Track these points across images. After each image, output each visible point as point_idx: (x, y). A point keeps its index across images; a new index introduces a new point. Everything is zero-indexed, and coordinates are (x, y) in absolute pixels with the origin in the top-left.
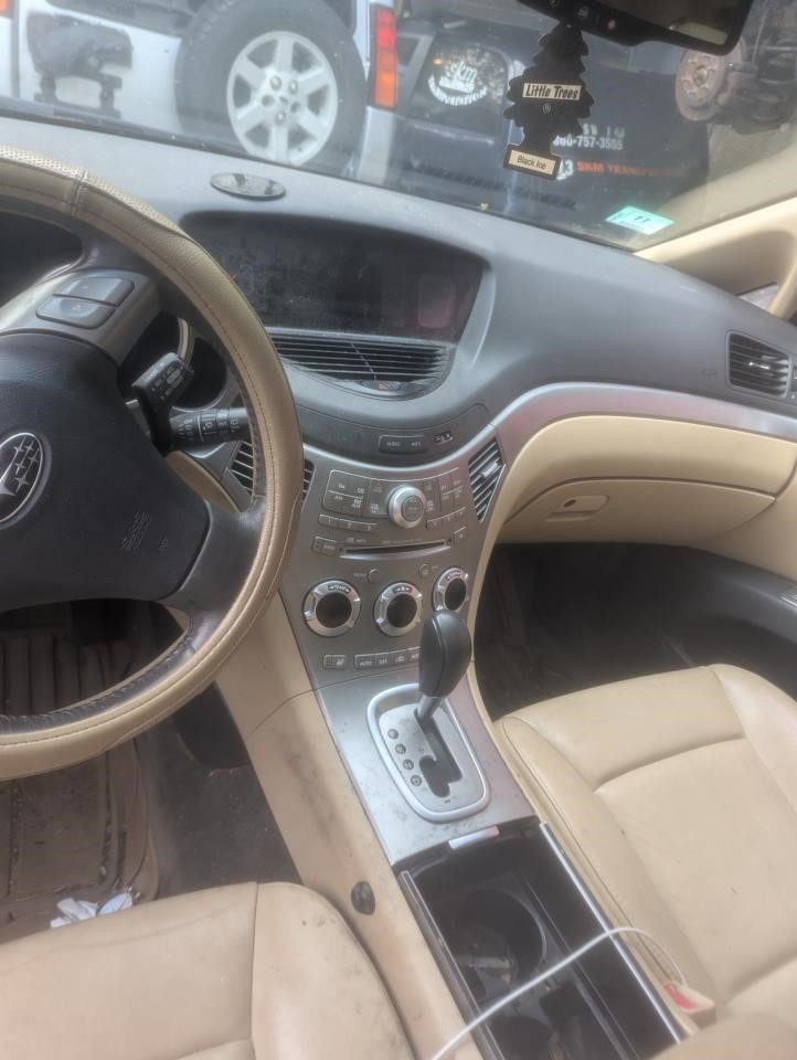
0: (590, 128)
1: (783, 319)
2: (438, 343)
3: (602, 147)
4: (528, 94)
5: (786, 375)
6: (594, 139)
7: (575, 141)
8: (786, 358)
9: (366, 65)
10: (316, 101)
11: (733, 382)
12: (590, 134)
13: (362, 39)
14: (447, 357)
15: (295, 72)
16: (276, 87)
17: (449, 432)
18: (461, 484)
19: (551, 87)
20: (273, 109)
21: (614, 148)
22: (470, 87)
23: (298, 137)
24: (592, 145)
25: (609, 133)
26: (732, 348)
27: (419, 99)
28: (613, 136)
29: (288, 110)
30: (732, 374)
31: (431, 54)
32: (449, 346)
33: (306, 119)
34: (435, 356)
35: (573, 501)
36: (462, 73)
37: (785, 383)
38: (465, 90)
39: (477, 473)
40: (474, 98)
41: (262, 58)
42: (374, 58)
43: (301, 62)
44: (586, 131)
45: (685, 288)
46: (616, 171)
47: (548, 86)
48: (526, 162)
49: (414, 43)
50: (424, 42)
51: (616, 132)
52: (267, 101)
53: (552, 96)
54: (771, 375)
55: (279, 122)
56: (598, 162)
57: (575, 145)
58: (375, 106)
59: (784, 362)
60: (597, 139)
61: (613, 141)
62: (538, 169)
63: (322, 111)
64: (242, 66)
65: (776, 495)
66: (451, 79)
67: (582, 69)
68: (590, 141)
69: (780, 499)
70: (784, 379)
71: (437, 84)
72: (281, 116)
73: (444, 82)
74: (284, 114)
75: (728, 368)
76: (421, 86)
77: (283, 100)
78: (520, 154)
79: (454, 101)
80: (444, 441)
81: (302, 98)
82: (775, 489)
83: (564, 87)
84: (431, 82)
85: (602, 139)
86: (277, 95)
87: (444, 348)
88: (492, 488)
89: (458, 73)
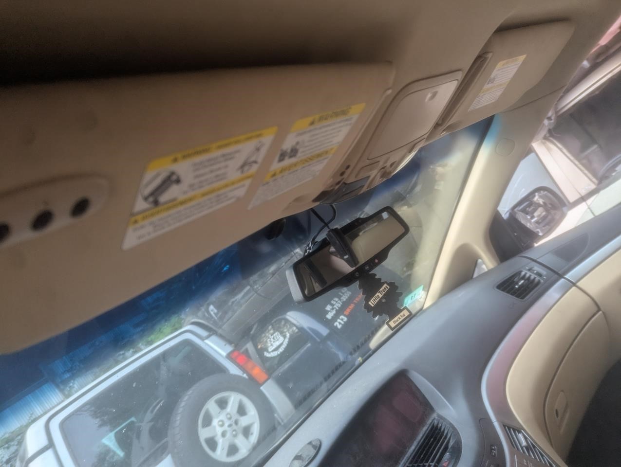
0: (334, 301)
1: (499, 264)
2: (430, 421)
3: (345, 300)
4: (373, 304)
5: (530, 275)
6: (339, 301)
7: (335, 309)
8: (521, 271)
9: (245, 375)
10: (242, 411)
11: (523, 298)
12: (336, 302)
13: (233, 370)
14: (441, 421)
15: (224, 410)
16: (222, 425)
17: (492, 445)
18: (527, 461)
19: (378, 294)
20: (228, 435)
21: (349, 295)
22: (282, 339)
23: (246, 432)
24: (341, 304)
25: (342, 294)
26: (503, 290)
27: (268, 364)
28: (343, 294)
29: (234, 427)
30: (518, 296)
31: (256, 346)
32: (434, 416)
33: (244, 421)
34: (437, 426)
35: (557, 411)
36: (274, 339)
37: (535, 278)
38: (281, 342)
39: (522, 448)
40: (287, 340)
41: (208, 421)
42: (244, 370)
43: (222, 404)
44: (335, 303)
45: (460, 295)
46: (358, 300)
47: (376, 295)
48: (397, 320)
49: (247, 350)
50: (249, 346)
51: (343, 291)
52: (224, 434)
53: (381, 296)
54: (527, 281)
55: (235, 436)
56: (350, 305)
57: (336, 310)
58: (262, 384)
59: (523, 273)
60: (340, 300)
61: (345, 294)
62: (404, 318)
63: (247, 410)
64: (204, 434)
65: (599, 310)
66: (272, 345)
67: (380, 279)
68: (339, 303)
69: (602, 308)
70: (532, 277)
71: (269, 353)
72: (234, 433)
73: (270, 349)
74: (235, 430)
75: (514, 297)
76: (264, 360)
77: (230, 426)
78: (393, 320)
79: (281, 350)
80: (495, 452)
81: (236, 417)
82: (595, 309)
83: (381, 290)
84: (266, 354)
85: (342, 298)
86: (226, 427)
87: (434, 419)
88: (534, 447)
89: (272, 340)
